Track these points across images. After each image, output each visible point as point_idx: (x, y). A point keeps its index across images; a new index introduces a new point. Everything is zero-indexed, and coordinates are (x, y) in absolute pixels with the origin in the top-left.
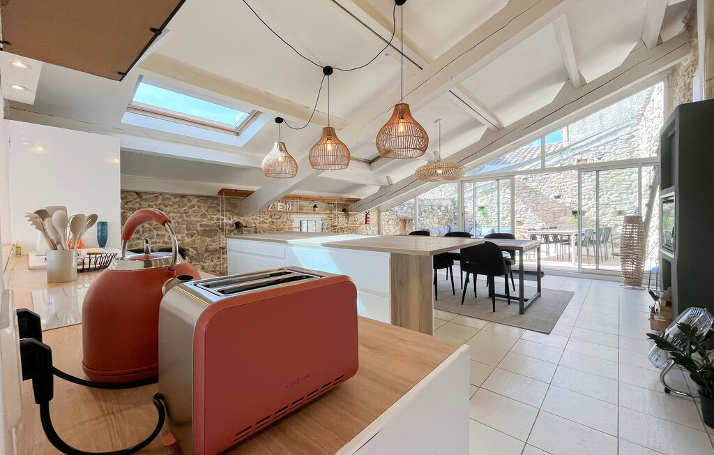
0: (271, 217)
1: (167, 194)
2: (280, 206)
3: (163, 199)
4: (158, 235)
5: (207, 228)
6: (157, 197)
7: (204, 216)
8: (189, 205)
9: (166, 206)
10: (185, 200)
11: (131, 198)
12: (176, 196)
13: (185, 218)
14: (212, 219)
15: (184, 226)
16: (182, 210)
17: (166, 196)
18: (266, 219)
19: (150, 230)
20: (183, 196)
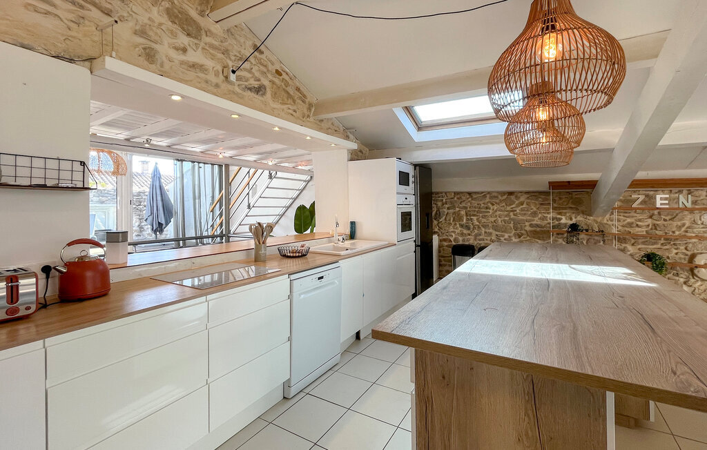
0: (651, 217)
1: (493, 192)
2: (661, 199)
3: (491, 198)
4: (485, 232)
5: (538, 229)
6: (485, 196)
7: (534, 214)
8: (517, 202)
9: (493, 205)
10: (513, 197)
11: (464, 198)
12: (503, 193)
13: (512, 216)
14: (544, 218)
15: (512, 225)
16: (509, 208)
17: (494, 194)
18: (640, 220)
19: (479, 227)
20: (511, 193)
